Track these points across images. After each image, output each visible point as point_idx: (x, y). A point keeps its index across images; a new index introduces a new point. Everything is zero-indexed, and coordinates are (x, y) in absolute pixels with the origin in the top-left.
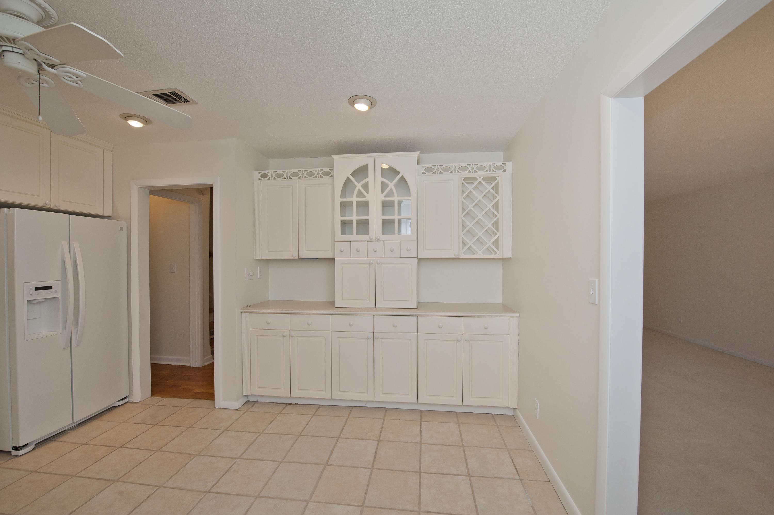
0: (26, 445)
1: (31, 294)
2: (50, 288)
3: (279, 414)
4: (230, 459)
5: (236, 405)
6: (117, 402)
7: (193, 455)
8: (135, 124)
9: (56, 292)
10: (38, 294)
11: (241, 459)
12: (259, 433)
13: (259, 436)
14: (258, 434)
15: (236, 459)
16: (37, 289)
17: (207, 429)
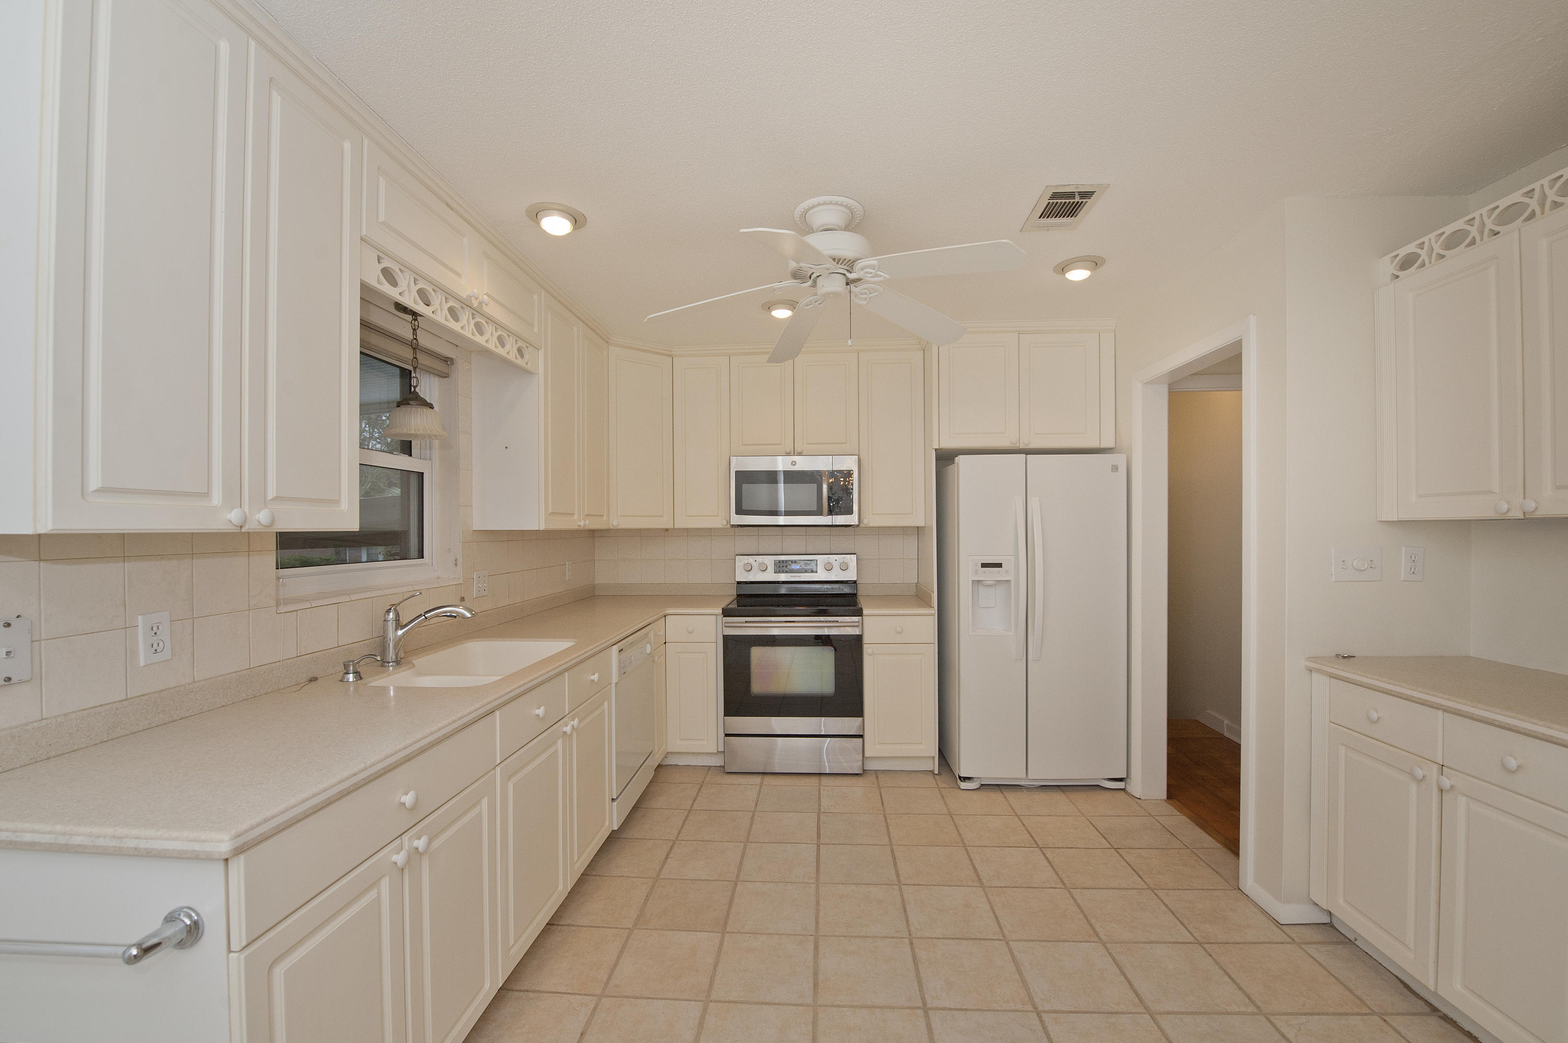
0: (969, 778)
1: (976, 572)
2: (999, 565)
3: (1373, 1013)
4: (1137, 1000)
5: (1288, 913)
6: (1105, 779)
7: (1098, 936)
8: (1078, 275)
9: (1007, 572)
10: (985, 572)
11: (1153, 1019)
12: (1258, 1007)
13: (1253, 1014)
14: (1252, 1009)
15: (1145, 1011)
16: (984, 565)
17: (1174, 914)
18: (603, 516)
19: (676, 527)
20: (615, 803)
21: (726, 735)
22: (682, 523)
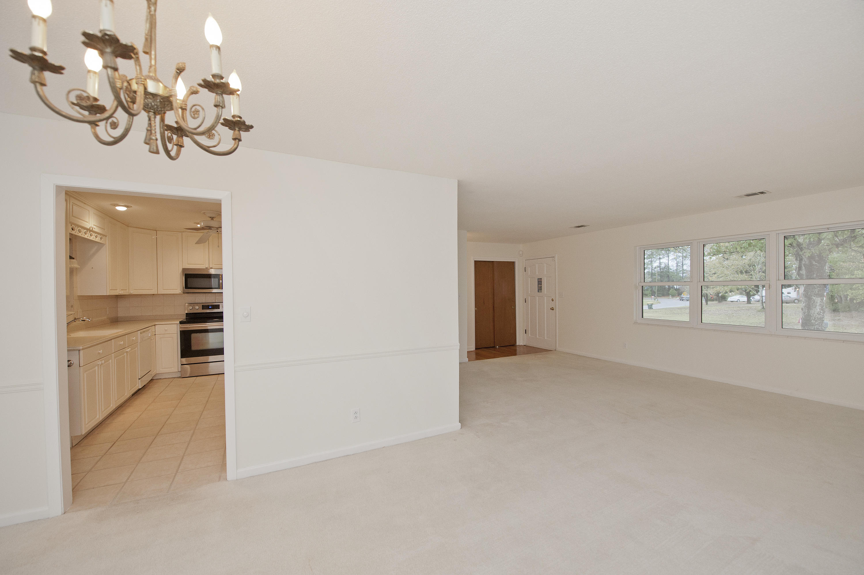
18: (126, 290)
19: (158, 293)
20: (140, 380)
21: (182, 365)
22: (162, 292)
